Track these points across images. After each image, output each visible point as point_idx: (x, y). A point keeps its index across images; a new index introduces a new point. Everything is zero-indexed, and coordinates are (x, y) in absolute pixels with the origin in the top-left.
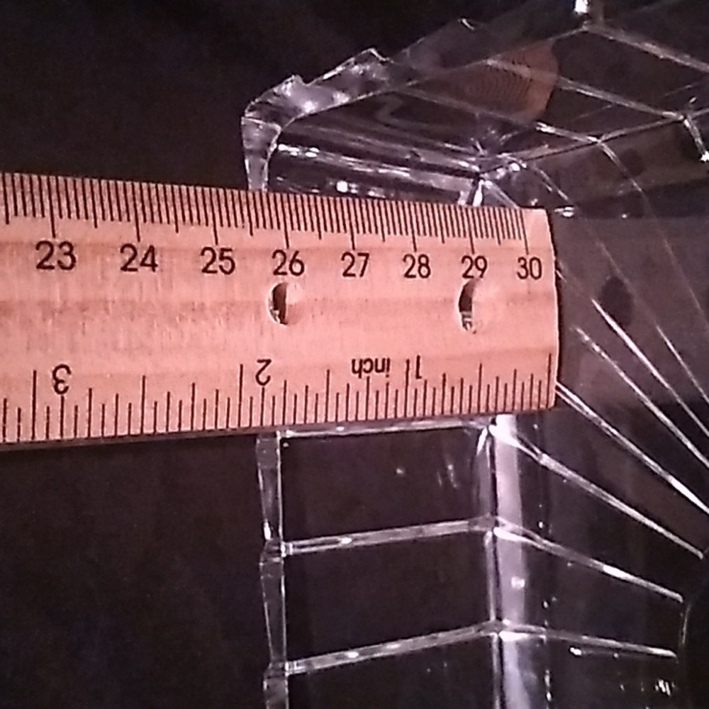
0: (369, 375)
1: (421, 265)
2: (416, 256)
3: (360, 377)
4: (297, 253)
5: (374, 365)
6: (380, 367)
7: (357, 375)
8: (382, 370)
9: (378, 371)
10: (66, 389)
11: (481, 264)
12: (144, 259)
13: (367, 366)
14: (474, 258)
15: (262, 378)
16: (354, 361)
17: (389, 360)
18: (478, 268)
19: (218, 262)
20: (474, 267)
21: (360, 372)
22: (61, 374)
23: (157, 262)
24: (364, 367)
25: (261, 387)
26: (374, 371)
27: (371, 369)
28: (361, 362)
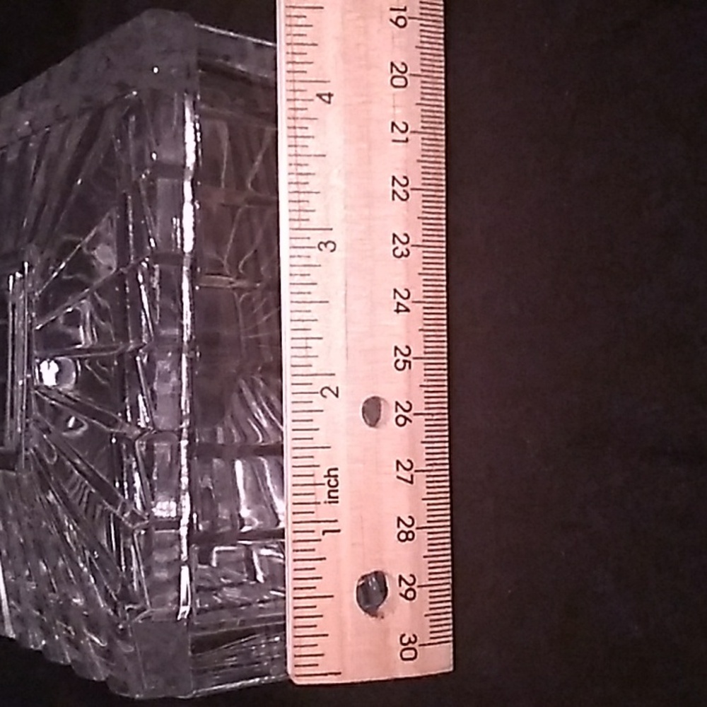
0: (327, 485)
1: (407, 534)
2: (413, 529)
3: (325, 476)
4: (410, 421)
5: (334, 488)
6: (333, 494)
7: (326, 474)
8: (330, 497)
9: (329, 492)
10: (321, 250)
11: (410, 594)
12: (402, 305)
13: (333, 483)
14: (414, 587)
15: (326, 392)
16: (336, 469)
17: (337, 502)
18: (407, 591)
19: (402, 358)
20: (407, 587)
21: (329, 476)
22: (331, 246)
23: (400, 313)
24: (332, 479)
25: (319, 390)
26: (329, 489)
27: (330, 486)
28: (336, 476)
